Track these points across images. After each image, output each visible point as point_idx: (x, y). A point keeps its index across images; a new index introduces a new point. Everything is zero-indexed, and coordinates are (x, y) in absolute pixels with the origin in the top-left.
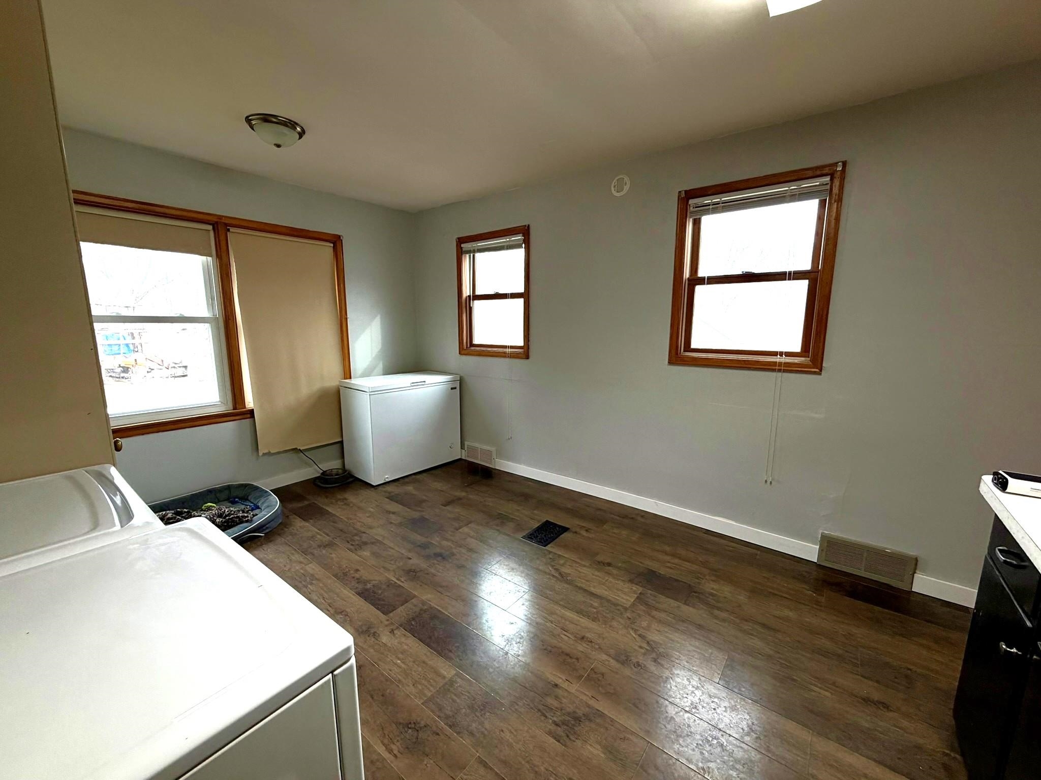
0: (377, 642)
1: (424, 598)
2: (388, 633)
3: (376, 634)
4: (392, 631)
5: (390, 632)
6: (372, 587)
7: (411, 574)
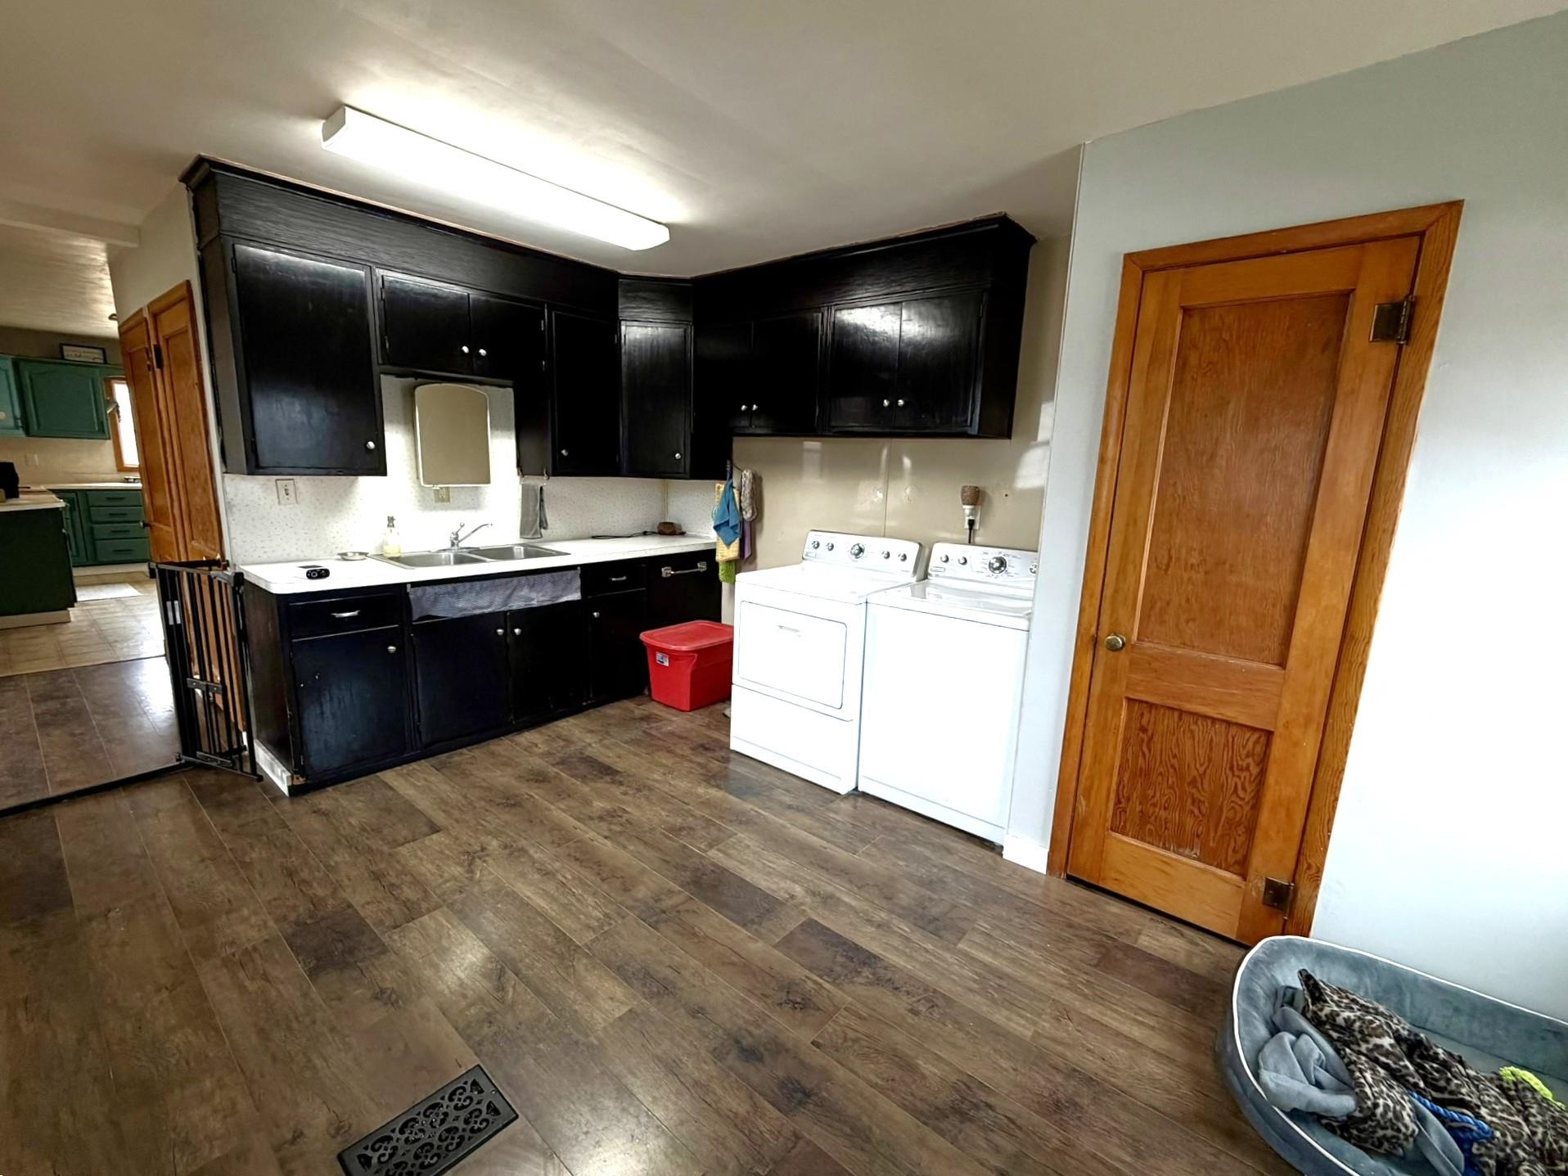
1: (760, 944)
7: (799, 1000)
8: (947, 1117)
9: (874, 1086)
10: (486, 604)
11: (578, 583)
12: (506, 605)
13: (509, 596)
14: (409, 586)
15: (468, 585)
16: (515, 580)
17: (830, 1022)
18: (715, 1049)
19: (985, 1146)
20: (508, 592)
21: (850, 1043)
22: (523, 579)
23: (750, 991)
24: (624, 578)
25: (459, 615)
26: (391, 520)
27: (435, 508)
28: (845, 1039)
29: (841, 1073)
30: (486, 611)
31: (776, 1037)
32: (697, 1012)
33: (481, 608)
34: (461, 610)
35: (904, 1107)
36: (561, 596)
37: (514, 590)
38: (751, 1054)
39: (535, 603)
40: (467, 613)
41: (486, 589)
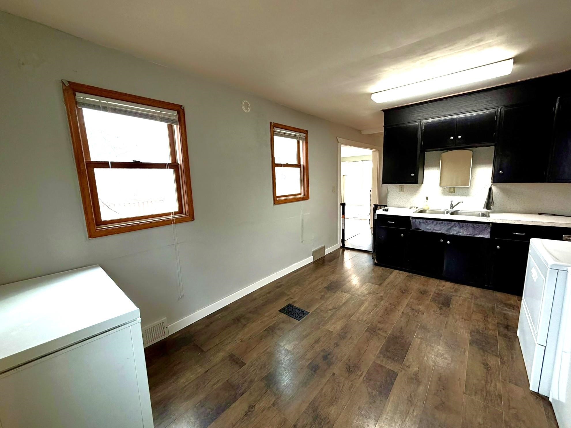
0: (420, 372)
2: (411, 368)
3: (415, 374)
4: (408, 367)
5: (409, 367)
6: (375, 390)
7: (351, 369)
8: (314, 412)
9: (322, 389)
10: (438, 229)
11: (489, 230)
12: (448, 232)
13: (450, 228)
14: (411, 218)
15: (431, 221)
16: (453, 223)
17: (344, 378)
18: (325, 350)
19: (304, 423)
20: (449, 227)
21: (337, 384)
22: (457, 223)
23: (350, 356)
24: (524, 234)
25: (427, 231)
26: (427, 198)
27: (448, 195)
28: (338, 383)
29: (324, 381)
30: (439, 232)
31: (333, 364)
32: (337, 345)
33: (437, 230)
34: (428, 229)
35: (315, 398)
36: (477, 234)
37: (452, 227)
38: (325, 358)
39: (461, 234)
40: (431, 231)
41: (439, 224)
